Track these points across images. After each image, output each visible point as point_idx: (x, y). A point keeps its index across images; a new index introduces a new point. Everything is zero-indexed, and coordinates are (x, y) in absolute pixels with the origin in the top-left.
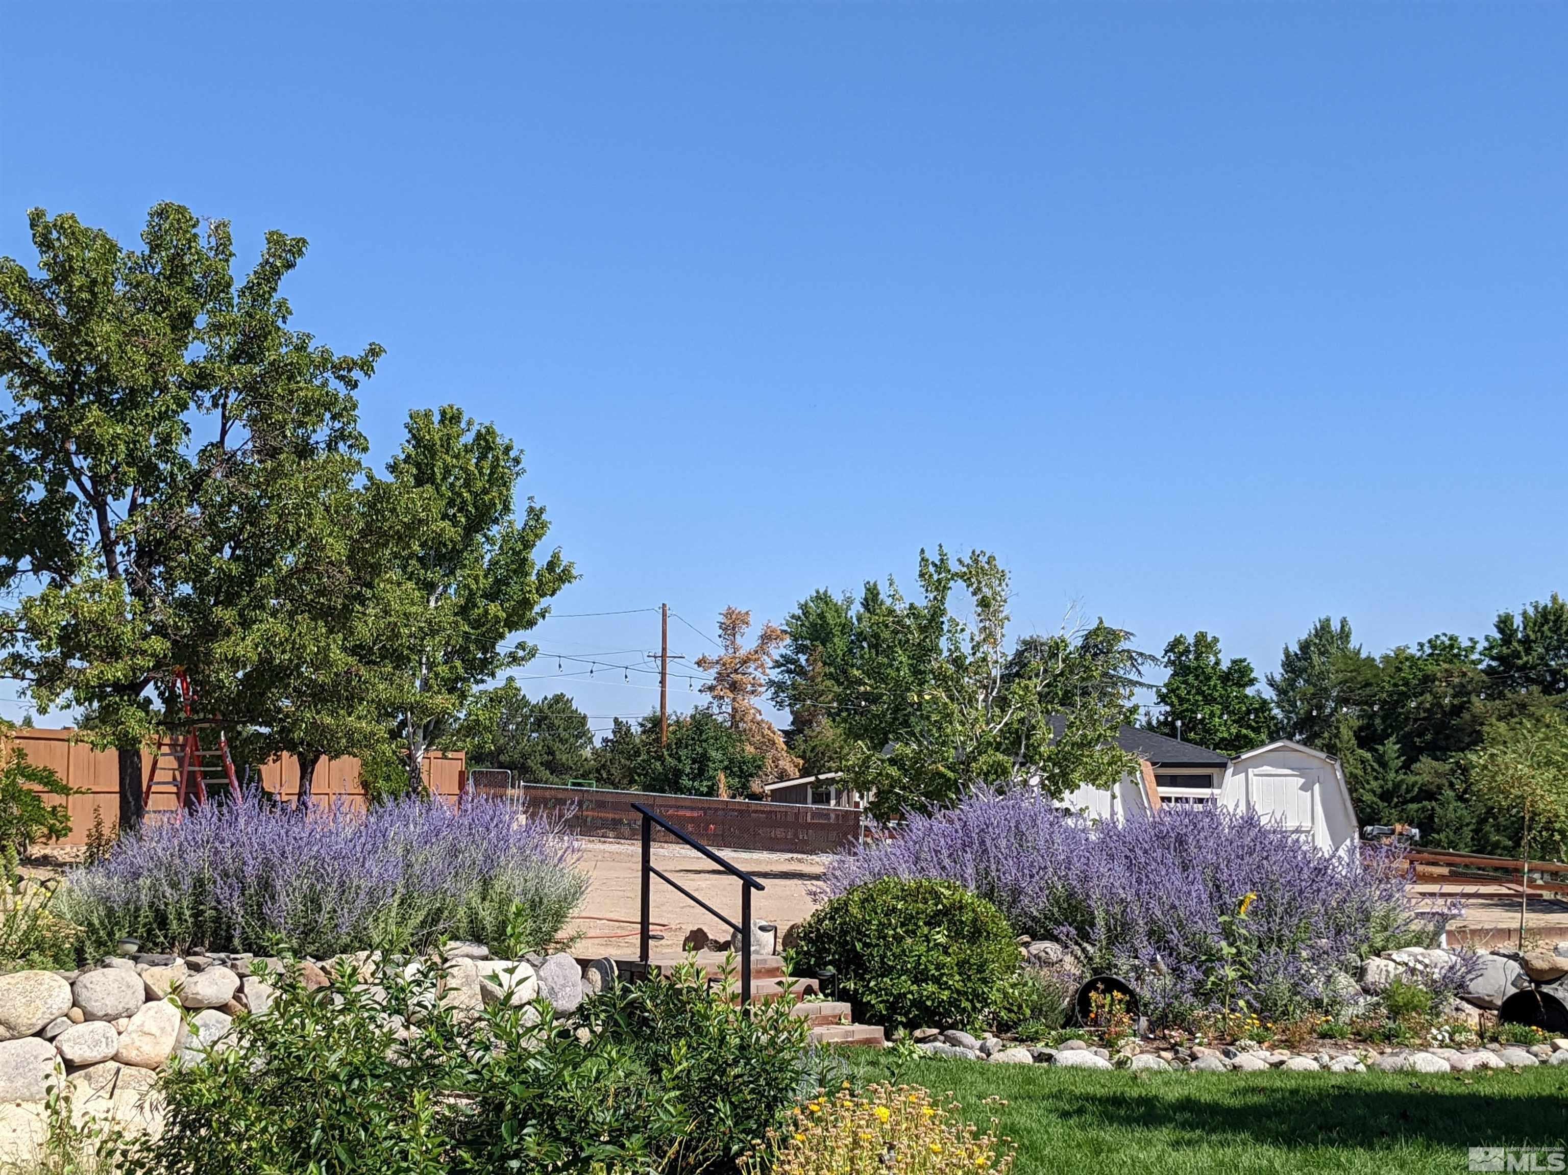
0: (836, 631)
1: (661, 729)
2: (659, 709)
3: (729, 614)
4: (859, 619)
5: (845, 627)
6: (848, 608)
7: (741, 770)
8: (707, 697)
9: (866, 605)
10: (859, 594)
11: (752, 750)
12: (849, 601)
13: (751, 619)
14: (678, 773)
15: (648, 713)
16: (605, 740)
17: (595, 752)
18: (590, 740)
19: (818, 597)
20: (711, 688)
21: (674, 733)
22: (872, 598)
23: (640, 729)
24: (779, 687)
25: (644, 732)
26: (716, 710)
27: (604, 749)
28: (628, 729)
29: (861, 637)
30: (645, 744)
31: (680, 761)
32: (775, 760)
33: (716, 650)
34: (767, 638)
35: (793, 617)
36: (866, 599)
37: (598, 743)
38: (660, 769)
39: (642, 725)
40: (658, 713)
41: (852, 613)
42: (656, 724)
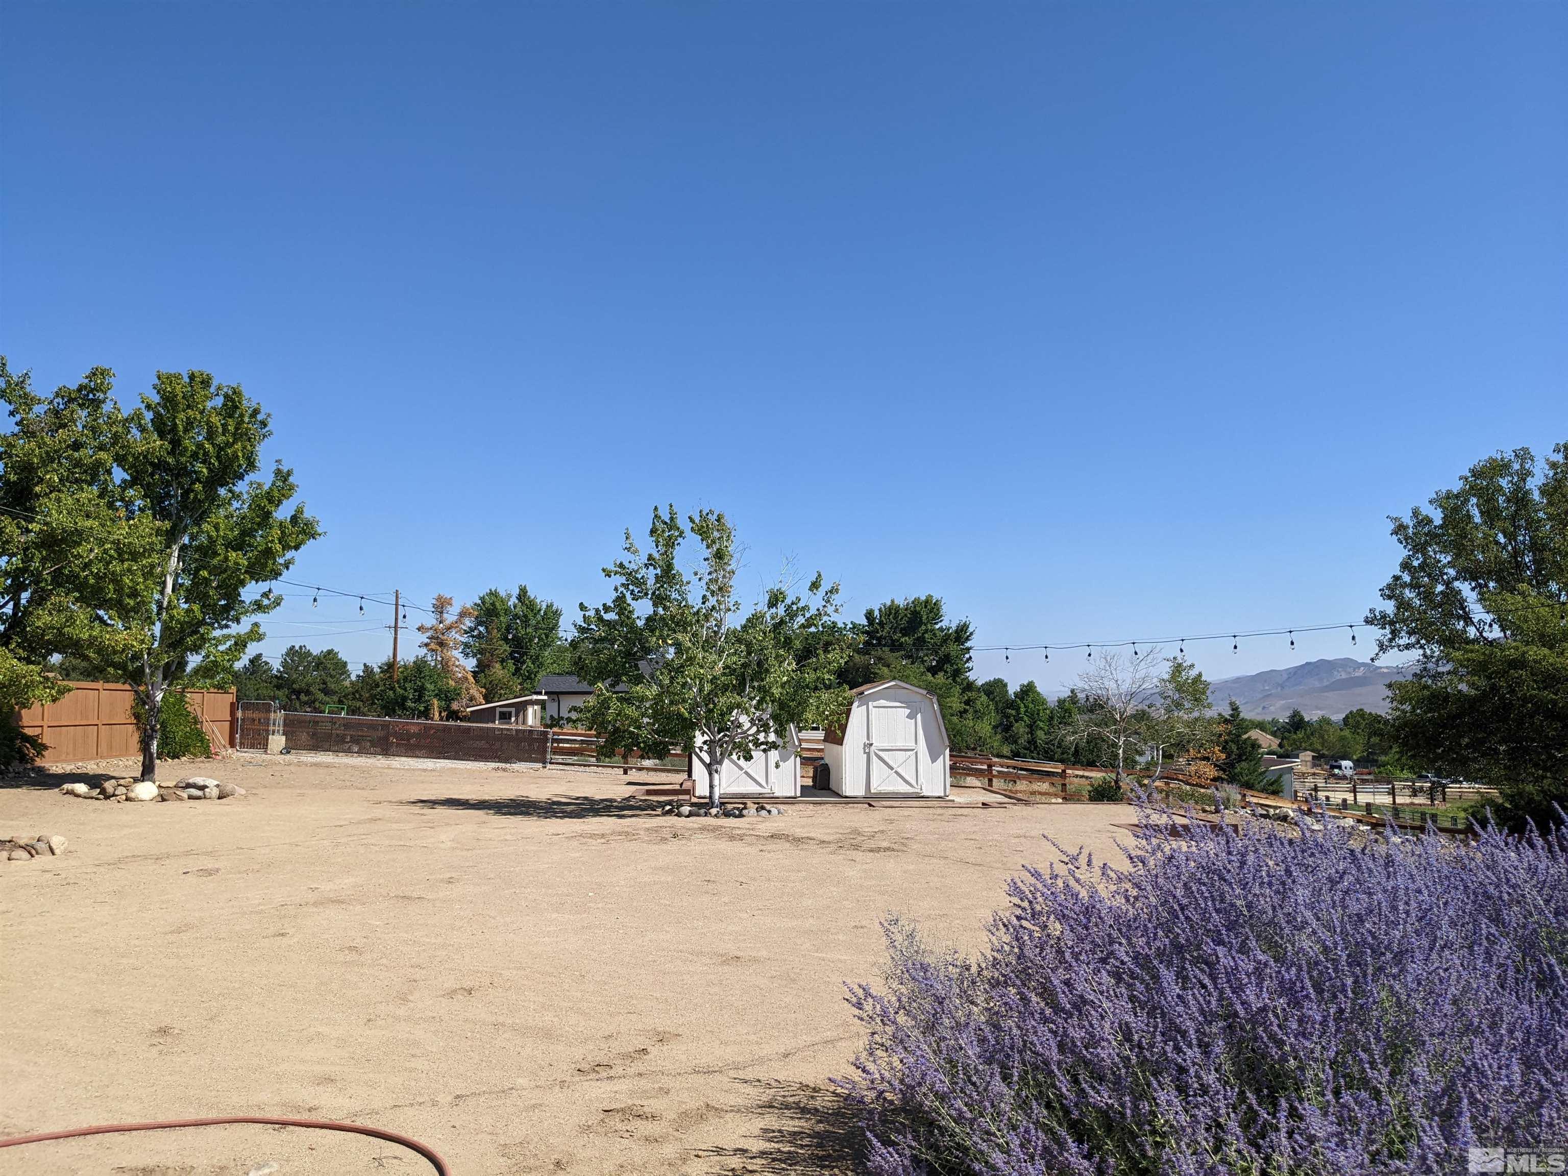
0: (502, 613)
1: (394, 671)
2: (391, 656)
3: (439, 598)
4: (515, 607)
5: (507, 611)
6: (509, 600)
7: (447, 697)
8: (424, 651)
9: (519, 598)
10: (516, 592)
11: (453, 684)
12: (509, 596)
13: (453, 602)
14: (405, 699)
15: (384, 659)
16: (358, 676)
17: (352, 683)
18: (349, 676)
19: (491, 593)
20: (426, 645)
21: (402, 672)
22: (523, 594)
23: (379, 670)
24: (466, 645)
25: (381, 672)
26: (430, 659)
27: (358, 681)
28: (372, 670)
29: (516, 616)
30: (382, 680)
31: (405, 689)
32: (467, 689)
33: (430, 620)
34: (463, 614)
35: (475, 604)
36: (519, 595)
37: (353, 678)
38: (392, 695)
39: (380, 668)
40: (392, 660)
41: (511, 603)
42: (390, 667)
